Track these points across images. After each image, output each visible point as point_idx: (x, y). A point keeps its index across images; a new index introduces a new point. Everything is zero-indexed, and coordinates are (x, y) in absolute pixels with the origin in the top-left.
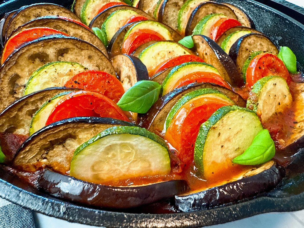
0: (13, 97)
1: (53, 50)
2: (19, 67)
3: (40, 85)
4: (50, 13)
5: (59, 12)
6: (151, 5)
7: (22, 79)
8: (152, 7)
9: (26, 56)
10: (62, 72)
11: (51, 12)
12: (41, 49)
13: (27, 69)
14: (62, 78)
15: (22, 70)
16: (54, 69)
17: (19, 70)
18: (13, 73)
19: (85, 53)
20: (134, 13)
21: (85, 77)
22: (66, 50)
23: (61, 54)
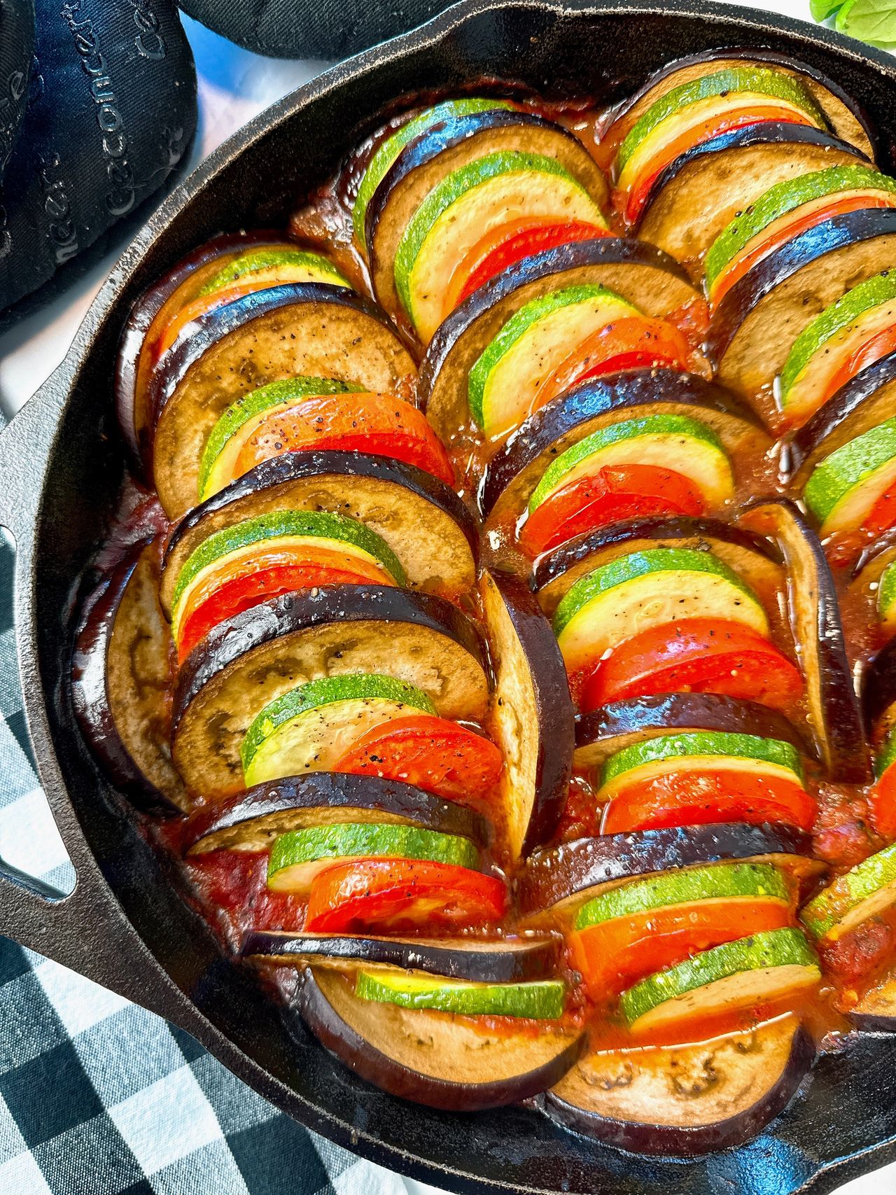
0: (217, 755)
2: (228, 698)
3: (284, 752)
4: (284, 338)
5: (315, 324)
6: (708, 208)
7: (234, 719)
8: (712, 216)
9: (244, 673)
10: (338, 719)
11: (287, 335)
12: (281, 653)
13: (246, 698)
14: (339, 731)
15: (235, 701)
16: (317, 718)
17: (228, 704)
18: (214, 711)
19: (403, 644)
20: (612, 307)
21: (400, 747)
22: (350, 645)
23: (336, 652)
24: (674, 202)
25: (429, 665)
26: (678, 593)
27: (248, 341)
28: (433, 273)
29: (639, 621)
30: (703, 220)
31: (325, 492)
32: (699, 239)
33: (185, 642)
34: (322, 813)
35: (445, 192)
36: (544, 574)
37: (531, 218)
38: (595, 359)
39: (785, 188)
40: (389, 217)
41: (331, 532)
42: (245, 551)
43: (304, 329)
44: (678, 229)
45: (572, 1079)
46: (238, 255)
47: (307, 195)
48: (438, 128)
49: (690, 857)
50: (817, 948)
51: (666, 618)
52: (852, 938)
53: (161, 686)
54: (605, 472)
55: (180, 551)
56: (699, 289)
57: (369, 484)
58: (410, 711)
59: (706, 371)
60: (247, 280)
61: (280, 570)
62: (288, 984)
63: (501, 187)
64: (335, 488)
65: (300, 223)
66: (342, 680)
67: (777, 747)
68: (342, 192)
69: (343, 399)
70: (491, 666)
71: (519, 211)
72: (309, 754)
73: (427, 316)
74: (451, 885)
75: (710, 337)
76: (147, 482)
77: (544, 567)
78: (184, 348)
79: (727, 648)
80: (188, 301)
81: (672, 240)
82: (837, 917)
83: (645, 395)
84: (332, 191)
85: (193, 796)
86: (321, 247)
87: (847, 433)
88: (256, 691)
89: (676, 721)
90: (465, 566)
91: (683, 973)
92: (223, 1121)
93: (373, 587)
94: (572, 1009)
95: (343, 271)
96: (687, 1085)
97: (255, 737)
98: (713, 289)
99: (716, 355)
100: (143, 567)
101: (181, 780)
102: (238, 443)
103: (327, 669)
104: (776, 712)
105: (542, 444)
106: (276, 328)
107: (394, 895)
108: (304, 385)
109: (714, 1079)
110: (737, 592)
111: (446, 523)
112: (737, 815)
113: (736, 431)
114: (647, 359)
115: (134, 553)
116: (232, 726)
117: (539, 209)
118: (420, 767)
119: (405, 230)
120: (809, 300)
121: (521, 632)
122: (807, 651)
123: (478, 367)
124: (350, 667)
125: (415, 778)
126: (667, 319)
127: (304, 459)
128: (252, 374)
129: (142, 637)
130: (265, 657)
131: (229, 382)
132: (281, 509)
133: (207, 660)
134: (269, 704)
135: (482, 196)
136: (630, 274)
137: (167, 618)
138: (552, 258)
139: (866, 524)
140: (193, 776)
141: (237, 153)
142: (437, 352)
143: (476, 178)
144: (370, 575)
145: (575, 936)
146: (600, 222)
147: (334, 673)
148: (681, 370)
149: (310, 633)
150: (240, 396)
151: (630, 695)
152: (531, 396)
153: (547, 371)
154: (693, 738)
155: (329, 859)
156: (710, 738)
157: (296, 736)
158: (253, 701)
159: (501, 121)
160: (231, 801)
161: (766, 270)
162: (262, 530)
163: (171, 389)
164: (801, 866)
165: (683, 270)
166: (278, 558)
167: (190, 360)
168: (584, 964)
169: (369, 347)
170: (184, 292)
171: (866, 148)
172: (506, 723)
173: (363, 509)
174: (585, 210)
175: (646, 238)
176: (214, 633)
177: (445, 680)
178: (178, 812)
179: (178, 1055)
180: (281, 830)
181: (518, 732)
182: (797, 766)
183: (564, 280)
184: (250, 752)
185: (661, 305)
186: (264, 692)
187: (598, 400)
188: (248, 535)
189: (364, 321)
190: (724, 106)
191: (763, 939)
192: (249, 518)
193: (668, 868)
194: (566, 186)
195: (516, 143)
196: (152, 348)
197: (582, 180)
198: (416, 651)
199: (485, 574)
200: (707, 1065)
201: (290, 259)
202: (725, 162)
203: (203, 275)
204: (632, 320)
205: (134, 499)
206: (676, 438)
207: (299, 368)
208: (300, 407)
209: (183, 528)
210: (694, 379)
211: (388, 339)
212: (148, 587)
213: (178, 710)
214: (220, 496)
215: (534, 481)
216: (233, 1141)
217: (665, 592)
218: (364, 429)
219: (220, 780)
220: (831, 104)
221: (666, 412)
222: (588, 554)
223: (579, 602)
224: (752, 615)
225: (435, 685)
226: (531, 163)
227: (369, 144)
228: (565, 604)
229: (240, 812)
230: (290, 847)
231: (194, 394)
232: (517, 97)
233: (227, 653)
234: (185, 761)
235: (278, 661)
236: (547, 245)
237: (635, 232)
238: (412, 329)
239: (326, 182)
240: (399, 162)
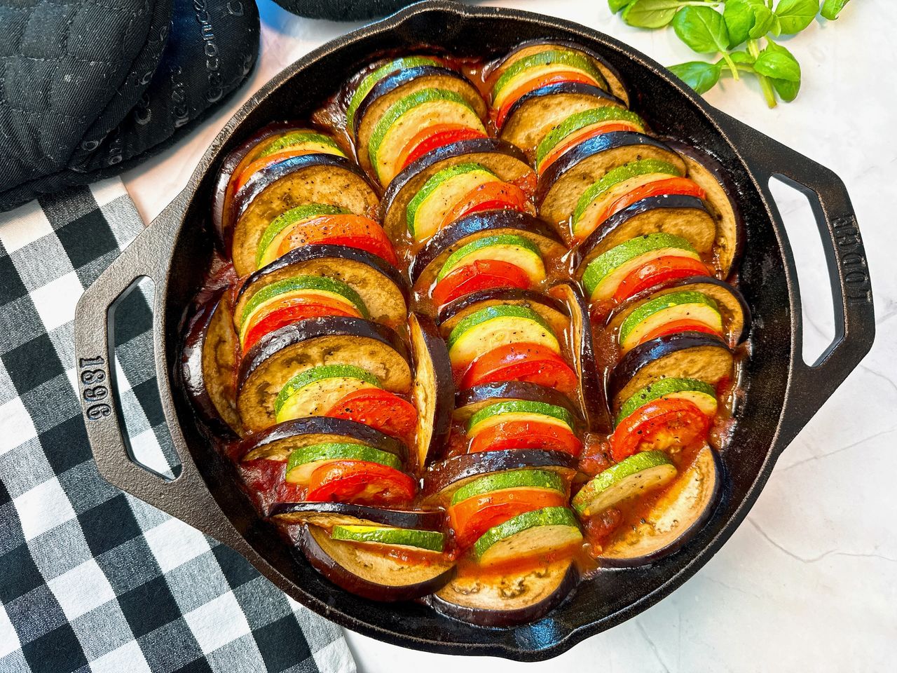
0: (262, 406)
1: (316, 349)
2: (270, 374)
3: (298, 405)
4: (307, 183)
5: (325, 176)
6: (539, 124)
7: (272, 387)
8: (540, 128)
9: (279, 361)
10: (328, 388)
11: (309, 181)
12: (300, 351)
13: (279, 375)
14: (329, 395)
15: (273, 377)
16: (318, 387)
17: (269, 377)
18: (261, 381)
19: (366, 349)
20: (484, 176)
21: (361, 404)
22: (337, 348)
23: (329, 352)
24: (520, 119)
25: (380, 361)
26: (513, 328)
27: (289, 184)
28: (390, 151)
29: (492, 343)
30: (535, 130)
31: (327, 266)
32: (534, 139)
33: (248, 344)
34: (318, 437)
35: (397, 110)
36: (444, 316)
37: (443, 125)
38: (474, 202)
39: (577, 116)
40: (367, 120)
41: (329, 287)
42: (282, 296)
43: (318, 179)
44: (523, 133)
45: (448, 589)
46: (283, 135)
47: (322, 102)
48: (397, 73)
49: (510, 464)
50: (580, 521)
51: (507, 342)
52: (598, 516)
53: (232, 369)
54: (477, 263)
55: (246, 295)
56: (532, 167)
57: (350, 264)
58: (368, 385)
59: (533, 211)
60: (288, 149)
61: (301, 307)
62: (294, 533)
63: (428, 108)
64: (333, 265)
65: (318, 117)
66: (332, 367)
67: (556, 410)
68: (342, 101)
69: (338, 217)
70: (413, 364)
71: (437, 121)
72: (312, 407)
73: (386, 173)
74: (385, 477)
75: (536, 194)
76: (227, 255)
77: (445, 311)
78: (253, 186)
79: (535, 358)
80: (254, 160)
81: (520, 139)
82: (589, 502)
83: (499, 224)
84: (336, 100)
85: (246, 429)
86: (327, 131)
87: (604, 248)
88: (285, 372)
89: (506, 395)
90: (401, 310)
91: (507, 528)
92: (251, 622)
93: (351, 318)
94: (447, 549)
95: (341, 146)
96: (508, 593)
97: (283, 396)
98: (540, 167)
99: (538, 204)
100: (223, 303)
101: (240, 420)
102: (280, 238)
103: (324, 361)
104: (563, 394)
105: (445, 246)
106: (304, 178)
107: (355, 479)
108: (317, 208)
109: (523, 589)
110: (543, 330)
111: (391, 286)
112: (537, 446)
113: (547, 245)
114: (501, 204)
115: (218, 295)
116: (271, 390)
117: (448, 120)
118: (372, 416)
119: (375, 127)
120: (586, 177)
121: (429, 346)
122: (577, 361)
123: (412, 203)
124: (337, 360)
125: (369, 422)
126: (515, 183)
127: (316, 248)
128: (289, 201)
129: (221, 341)
130: (291, 353)
131: (277, 205)
132: (303, 274)
133: (260, 353)
134: (291, 379)
135: (416, 113)
136: (495, 159)
137: (236, 332)
138: (452, 148)
139: (615, 297)
140: (247, 418)
141: (285, 80)
142: (390, 194)
143: (413, 103)
144: (349, 312)
145: (451, 509)
146: (483, 131)
147: (328, 364)
148: (520, 211)
149: (316, 341)
150: (282, 212)
151: (486, 382)
152: (441, 220)
153: (449, 208)
154: (515, 404)
155: (321, 461)
156: (523, 403)
157: (306, 396)
158: (283, 377)
159: (429, 72)
160: (269, 431)
161: (564, 161)
162: (292, 285)
163: (245, 207)
164: (570, 475)
165: (524, 156)
166: (300, 301)
167: (256, 192)
168: (456, 525)
169: (353, 189)
170: (253, 154)
171: (624, 96)
172: (420, 394)
173: (347, 277)
174: (473, 122)
175: (505, 138)
176: (264, 339)
177: (388, 371)
178: (238, 437)
179: (226, 585)
180: (295, 447)
181: (426, 400)
182: (569, 421)
183: (459, 160)
184: (280, 404)
185: (511, 175)
186: (289, 372)
187: (476, 225)
188: (284, 287)
189: (351, 176)
190: (548, 70)
191: (548, 511)
192: (285, 278)
193: (499, 469)
194: (462, 108)
195: (436, 84)
196: (234, 184)
197: (471, 104)
198: (372, 354)
199: (412, 315)
200: (521, 584)
201: (312, 139)
202: (546, 101)
203: (263, 145)
204: (494, 183)
205: (218, 264)
206: (514, 247)
207: (315, 199)
208: (315, 220)
209: (249, 282)
210: (526, 216)
211: (364, 186)
212: (225, 316)
213: (242, 379)
214: (270, 266)
215: (440, 265)
216: (256, 634)
217: (505, 328)
218: (349, 234)
219: (263, 421)
220: (606, 72)
221: (509, 233)
222: (466, 306)
223: (461, 331)
224: (551, 342)
225: (382, 373)
226: (443, 95)
227: (357, 76)
228: (454, 333)
229: (273, 436)
230: (300, 455)
231: (257, 211)
232: (440, 55)
233: (271, 350)
234: (243, 407)
235: (298, 355)
236: (451, 141)
237: (500, 135)
238: (377, 179)
239: (333, 94)
240: (373, 91)
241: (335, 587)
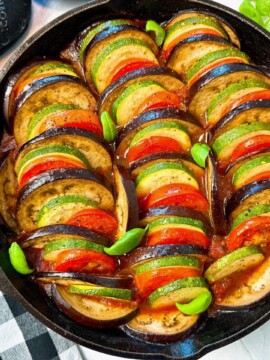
0: (30, 218)
1: (60, 186)
2: (34, 200)
3: (50, 217)
4: (56, 91)
5: (66, 88)
6: (188, 58)
7: (35, 207)
8: (190, 60)
9: (39, 193)
10: (67, 208)
12: (51, 187)
14: (67, 212)
15: (36, 201)
16: (61, 208)
17: (34, 202)
18: (29, 204)
19: (88, 186)
20: (156, 88)
21: (85, 218)
22: (72, 186)
23: (67, 188)
24: (178, 55)
25: (97, 193)
26: (172, 175)
27: (45, 92)
28: (103, 73)
29: (161, 183)
30: (187, 61)
31: (66, 139)
32: (186, 67)
33: (22, 182)
34: (60, 236)
35: (107, 50)
36: (134, 167)
37: (135, 59)
38: (151, 103)
39: (210, 55)
40: (90, 55)
41: (68, 151)
42: (41, 156)
43: (62, 89)
44: (179, 63)
45: (133, 321)
46: (42, 64)
47: (65, 46)
48: (107, 29)
49: (170, 253)
50: (208, 285)
51: (168, 183)
52: (219, 282)
53: (13, 196)
54: (152, 138)
55: (21, 156)
56: (185, 83)
57: (79, 137)
58: (90, 207)
59: (184, 109)
60: (45, 72)
61: (51, 163)
62: (48, 288)
63: (125, 49)
64: (70, 138)
65: (65, 54)
66: (69, 197)
67: (196, 222)
68: (76, 45)
69: (73, 111)
70: (115, 195)
71: (132, 56)
72: (58, 218)
73: (101, 86)
74: (98, 258)
75: (187, 98)
76: (11, 132)
77: (134, 164)
78: (25, 93)
79: (185, 192)
80: (27, 78)
81: (177, 67)
82: (214, 274)
83: (165, 115)
84: (73, 44)
85: (21, 231)
86: (68, 62)
87: (225, 130)
88: (42, 199)
89: (168, 214)
90: (109, 164)
91: (167, 288)
92: (25, 336)
93: (79, 169)
94: (133, 299)
95: (75, 71)
96: (168, 324)
97: (42, 212)
98: (189, 83)
99: (188, 104)
100: (9, 160)
101: (18, 225)
102: (40, 123)
103: (65, 193)
104: (201, 213)
105: (134, 128)
106: (53, 88)
107: (81, 260)
108: (61, 106)
109: (176, 322)
110: (189, 176)
111: (103, 150)
112: (184, 242)
113: (192, 128)
114: (166, 104)
115: (6, 155)
116: (35, 209)
117: (136, 56)
118: (91, 224)
119: (94, 59)
120: (215, 89)
121: (124, 185)
122: (209, 194)
123: (116, 103)
124: (71, 193)
125: (90, 227)
126: (175, 92)
127: (60, 129)
128: (45, 102)
129: (7, 181)
130: (45, 188)
131: (38, 104)
132: (53, 144)
133: (28, 188)
134: (46, 203)
135: (118, 52)
136: (163, 78)
137: (16, 175)
138: (138, 72)
139: (230, 157)
140: (22, 224)
141: (44, 33)
142: (102, 98)
143: (117, 46)
144: (79, 165)
145: (136, 276)
146: (156, 62)
147: (67, 194)
148: (177, 108)
149: (60, 182)
150: (41, 108)
151: (156, 205)
152: (131, 113)
153: (136, 106)
154: (172, 219)
155: (62, 249)
156: (177, 219)
157: (54, 213)
159: (126, 28)
160: (34, 231)
161: (202, 79)
162: (46, 150)
163: (20, 105)
164: (204, 258)
165: (180, 77)
166: (51, 159)
167: (27, 97)
168: (139, 286)
169: (82, 95)
170: (25, 75)
171: (238, 43)
172: (119, 212)
173: (78, 145)
174: (151, 57)
175: (169, 66)
176: (31, 180)
177: (101, 199)
178: (17, 235)
179: (11, 315)
180: (48, 241)
181: (122, 215)
182: (203, 228)
183: (142, 79)
184: (40, 217)
185: (173, 87)
186: (45, 199)
187: (152, 116)
188: (42, 151)
189: (81, 87)
190: (194, 27)
191: (190, 279)
192: (42, 147)
193: (163, 256)
194: (144, 49)
195: (129, 35)
196: (15, 92)
197: (150, 47)
198: (92, 189)
199: (115, 167)
200: (175, 319)
201: (59, 66)
202: (192, 45)
203: (31, 70)
204: (163, 92)
205: (6, 137)
206: (173, 129)
207: (60, 100)
208: (60, 113)
209: (22, 148)
210: (181, 111)
211: (88, 93)
212: (10, 167)
213: (18, 203)
214: (34, 139)
215: (131, 139)
216: (27, 342)
217: (168, 175)
218: (79, 121)
219: (30, 226)
220: (227, 28)
221: (171, 121)
222: (146, 163)
223: (143, 177)
224: (193, 183)
225: (98, 200)
226: (133, 41)
227: (85, 31)
228: (139, 177)
229: (36, 235)
230: (51, 246)
231: (27, 107)
232: (132, 19)
233: (35, 186)
234: (19, 218)
235: (50, 189)
236: (137, 68)
237: (166, 64)
238: (96, 89)
239: (71, 42)
240: (94, 39)
241: (70, 319)
